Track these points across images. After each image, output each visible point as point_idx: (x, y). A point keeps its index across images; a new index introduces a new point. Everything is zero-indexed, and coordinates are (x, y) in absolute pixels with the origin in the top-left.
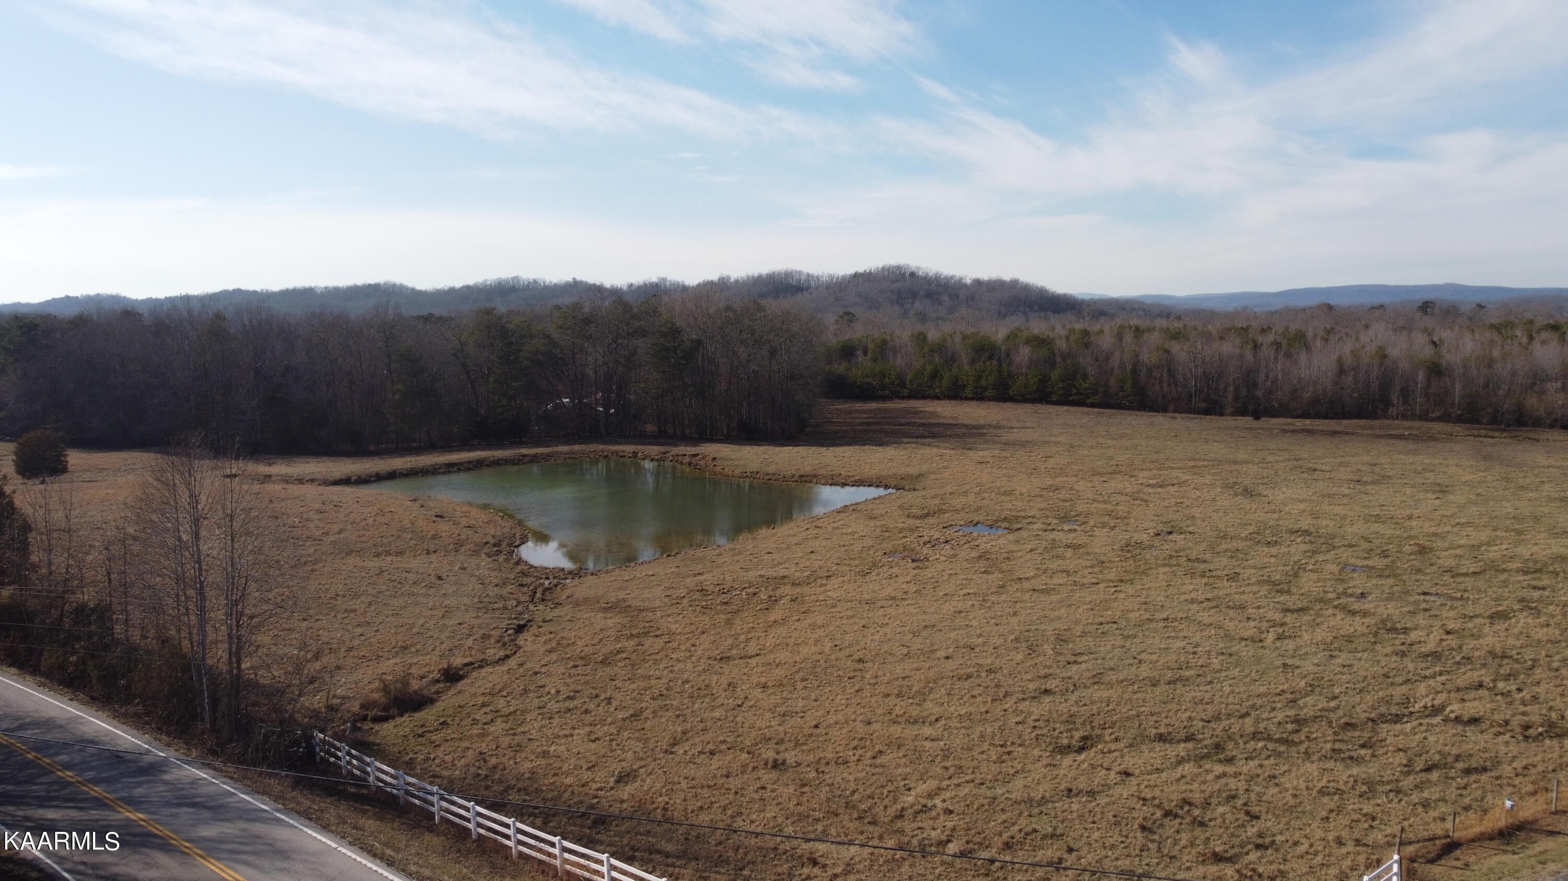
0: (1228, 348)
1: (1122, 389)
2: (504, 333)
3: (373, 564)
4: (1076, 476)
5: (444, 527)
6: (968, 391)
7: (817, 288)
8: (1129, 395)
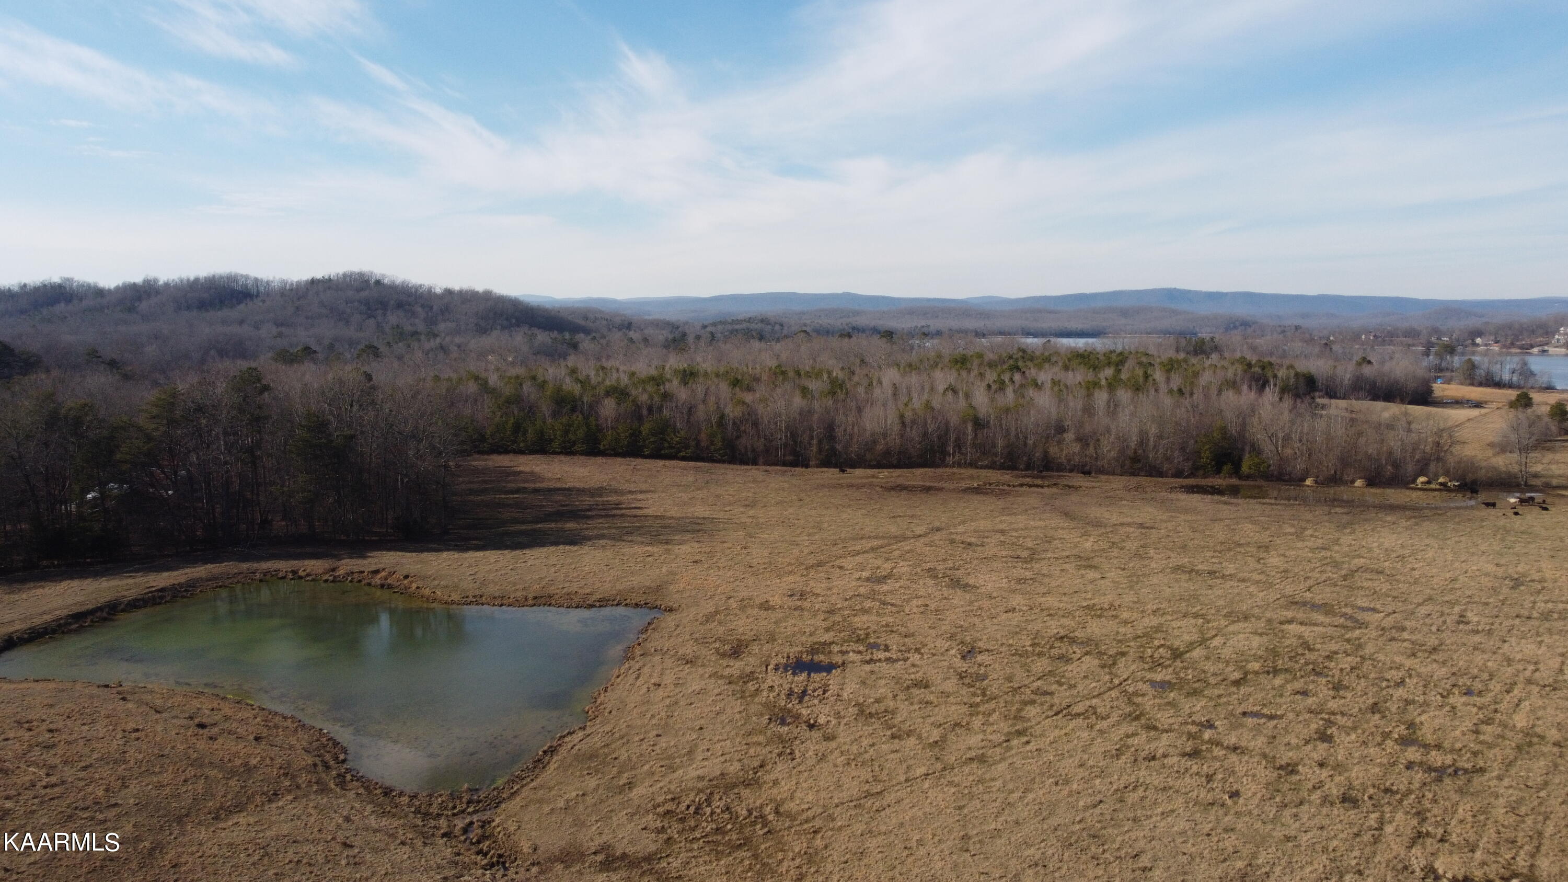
1: (712, 443)
6: (556, 444)
7: (270, 294)
8: (720, 449)
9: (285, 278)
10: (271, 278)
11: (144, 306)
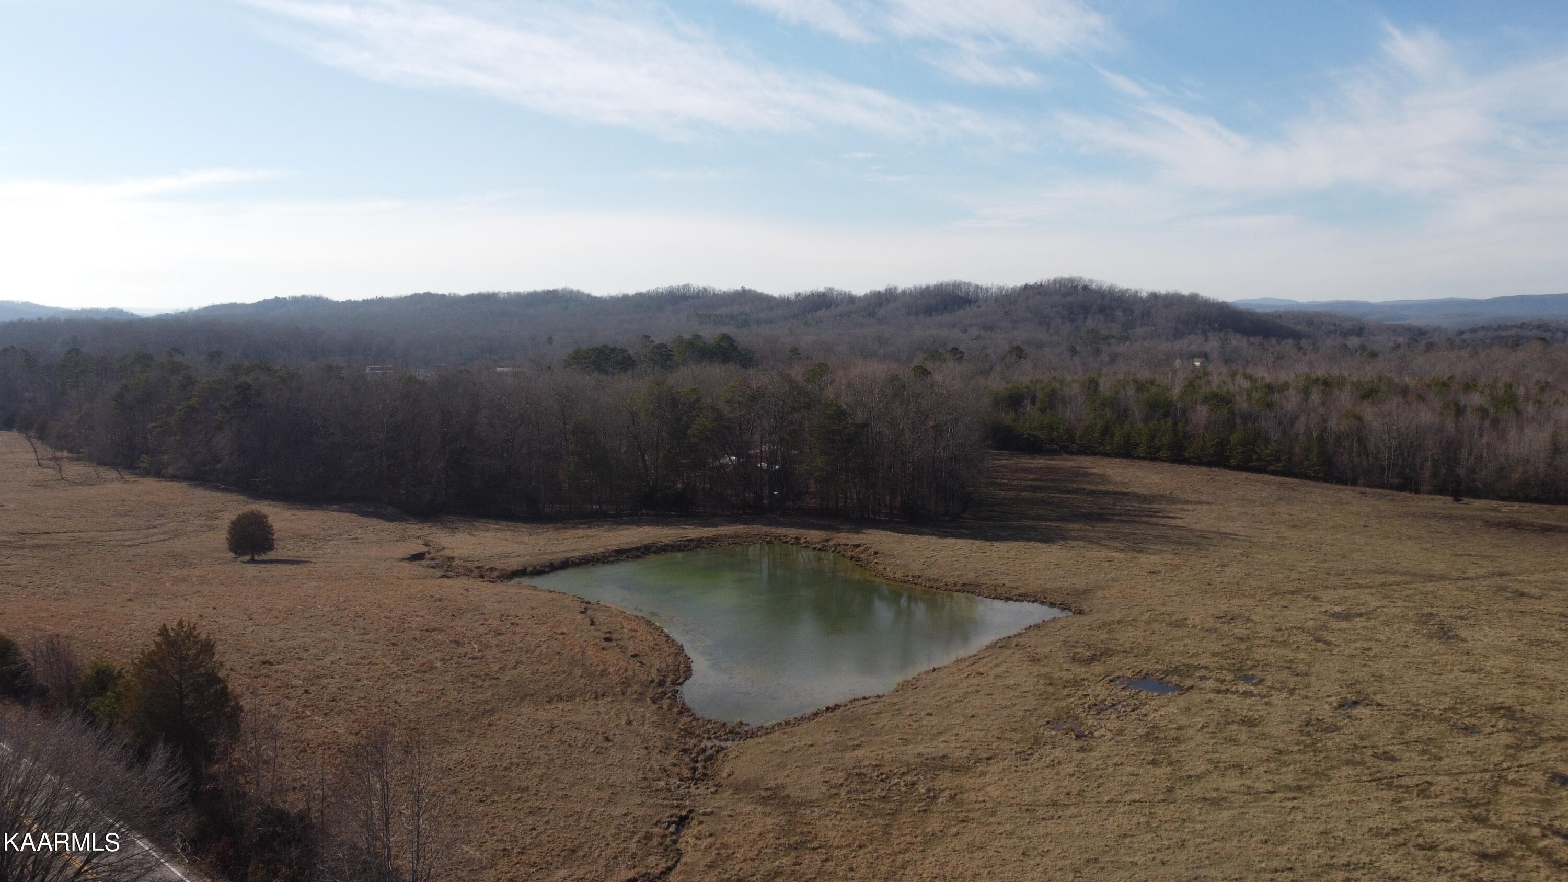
0: (1426, 416)
1: (1307, 457)
2: (674, 402)
3: (546, 714)
4: (1253, 596)
5: (612, 656)
6: (1140, 451)
7: (986, 300)
8: (1313, 466)
9: (1002, 285)
10: (990, 286)
11: (881, 312)
